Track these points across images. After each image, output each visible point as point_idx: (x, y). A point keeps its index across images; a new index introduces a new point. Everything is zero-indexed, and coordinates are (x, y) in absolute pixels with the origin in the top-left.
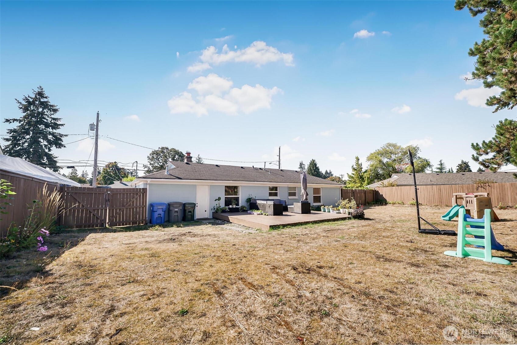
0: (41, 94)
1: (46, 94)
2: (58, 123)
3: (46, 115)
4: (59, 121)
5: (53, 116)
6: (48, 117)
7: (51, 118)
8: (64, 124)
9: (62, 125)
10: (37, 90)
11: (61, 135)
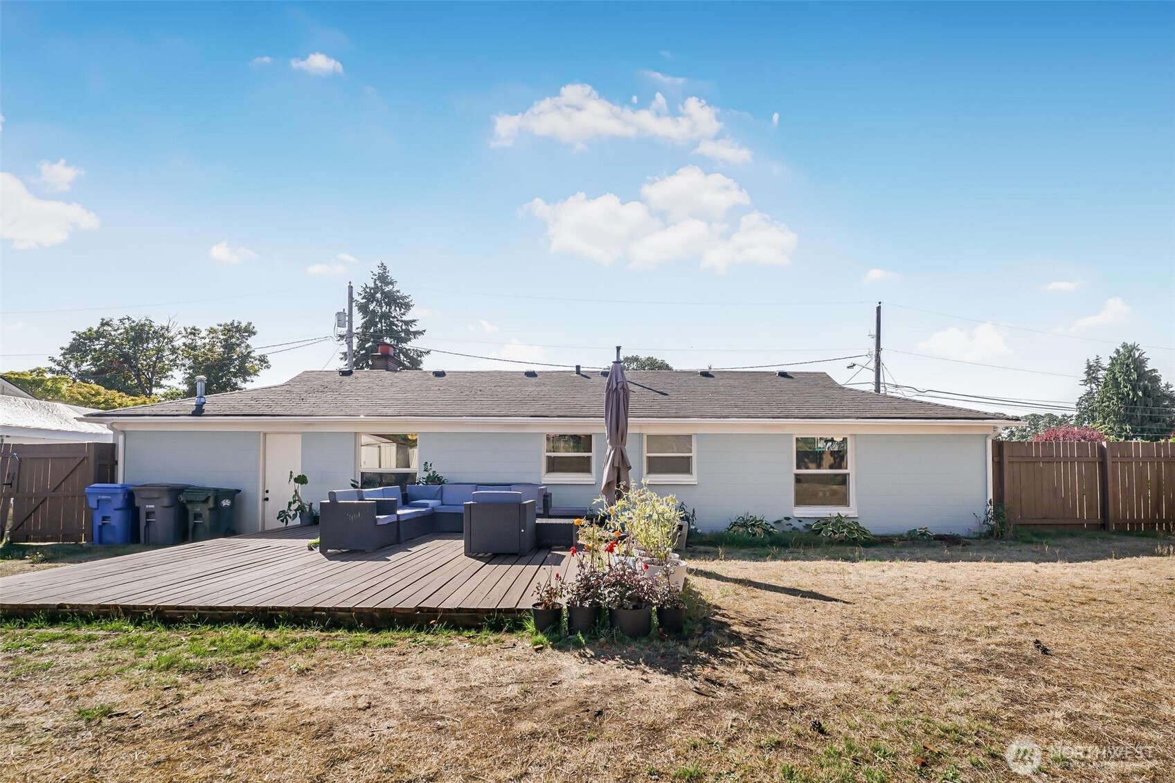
0: (383, 278)
1: (392, 275)
2: (411, 330)
3: (395, 317)
4: (413, 326)
5: (404, 318)
6: (398, 321)
7: (402, 321)
8: (424, 331)
9: (421, 333)
10: (377, 271)
11: (421, 354)
